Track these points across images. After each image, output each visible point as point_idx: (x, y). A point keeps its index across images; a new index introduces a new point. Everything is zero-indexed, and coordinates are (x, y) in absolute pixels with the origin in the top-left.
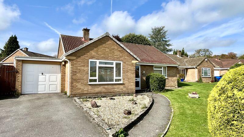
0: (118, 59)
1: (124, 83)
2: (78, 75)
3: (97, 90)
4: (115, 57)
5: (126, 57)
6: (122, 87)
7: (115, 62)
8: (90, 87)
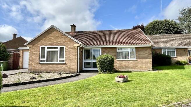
0: (61, 44)
1: (66, 63)
2: (33, 57)
3: (45, 67)
4: (59, 43)
5: (68, 42)
6: (64, 66)
7: (59, 47)
8: (40, 66)
